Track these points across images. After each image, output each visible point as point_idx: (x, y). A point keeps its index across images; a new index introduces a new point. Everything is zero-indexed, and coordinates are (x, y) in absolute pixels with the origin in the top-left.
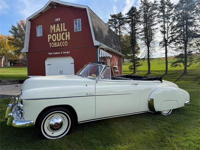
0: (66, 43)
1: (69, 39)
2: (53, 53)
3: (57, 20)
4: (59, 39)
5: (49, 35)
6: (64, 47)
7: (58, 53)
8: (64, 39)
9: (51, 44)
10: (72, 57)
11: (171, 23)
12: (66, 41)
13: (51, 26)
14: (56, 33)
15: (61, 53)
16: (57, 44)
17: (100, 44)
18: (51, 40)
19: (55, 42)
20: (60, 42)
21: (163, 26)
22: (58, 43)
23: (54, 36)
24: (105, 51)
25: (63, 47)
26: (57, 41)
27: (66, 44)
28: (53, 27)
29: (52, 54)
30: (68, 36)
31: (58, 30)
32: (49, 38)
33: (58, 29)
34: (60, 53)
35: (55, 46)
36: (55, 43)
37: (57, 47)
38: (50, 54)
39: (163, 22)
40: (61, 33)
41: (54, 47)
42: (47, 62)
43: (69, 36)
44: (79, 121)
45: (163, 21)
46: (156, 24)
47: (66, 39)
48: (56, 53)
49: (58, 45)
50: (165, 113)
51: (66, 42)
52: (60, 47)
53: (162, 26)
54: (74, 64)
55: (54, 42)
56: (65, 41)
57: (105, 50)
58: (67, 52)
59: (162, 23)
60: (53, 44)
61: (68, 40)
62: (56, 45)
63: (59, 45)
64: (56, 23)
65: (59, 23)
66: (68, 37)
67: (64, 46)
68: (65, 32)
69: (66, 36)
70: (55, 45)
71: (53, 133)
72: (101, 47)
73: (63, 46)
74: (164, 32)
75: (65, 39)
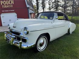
5: (1, 1)
10: (15, 13)
11: (52, 1)
14: (5, 0)
15: (10, 11)
25: (10, 8)
27: (12, 6)
32: (1, 3)
37: (6, 8)
38: (3, 11)
43: (13, 2)
44: (50, 40)
46: (46, 1)
48: (7, 11)
54: (17, 16)
55: (5, 5)
58: (13, 11)
69: (12, 2)
70: (6, 7)
71: (40, 48)
74: (49, 4)
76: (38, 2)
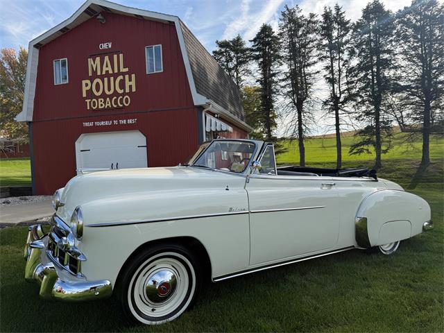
0: (127, 99)
1: (134, 90)
2: (94, 124)
3: (104, 46)
4: (109, 90)
5: (84, 82)
6: (122, 108)
7: (107, 123)
8: (121, 91)
9: (90, 102)
10: (140, 131)
11: (346, 61)
12: (127, 94)
13: (90, 61)
14: (102, 77)
15: (115, 122)
16: (105, 102)
17: (208, 101)
18: (90, 92)
19: (100, 97)
20: (111, 97)
21: (330, 68)
22: (108, 99)
23: (98, 84)
24: (217, 118)
25: (118, 108)
26: (104, 96)
27: (127, 102)
28: (94, 64)
29: (91, 124)
30: (131, 83)
31: (107, 69)
32: (85, 89)
33: (107, 66)
34: (113, 122)
35: (100, 107)
36: (99, 100)
37: (104, 109)
38: (86, 124)
39: (329, 59)
40: (115, 76)
41: (98, 110)
42: (80, 144)
43: (133, 83)
44: (214, 276)
45: (328, 57)
46: (315, 63)
47: (127, 91)
48: (102, 123)
49: (107, 105)
50: (386, 248)
51: (127, 96)
52: (113, 108)
53: (327, 68)
54: (146, 148)
55: (97, 98)
56: (123, 95)
57: (216, 116)
58: (130, 121)
59: (327, 62)
60: (94, 102)
61: (130, 94)
62: (102, 105)
63: (109, 105)
64: (102, 54)
65: (110, 53)
66: (131, 86)
67: (121, 106)
68: (123, 74)
69: (128, 83)
70: (100, 104)
71: (153, 310)
72: (210, 108)
73: (118, 106)
74: (332, 81)
75: (125, 90)
76: (269, 73)
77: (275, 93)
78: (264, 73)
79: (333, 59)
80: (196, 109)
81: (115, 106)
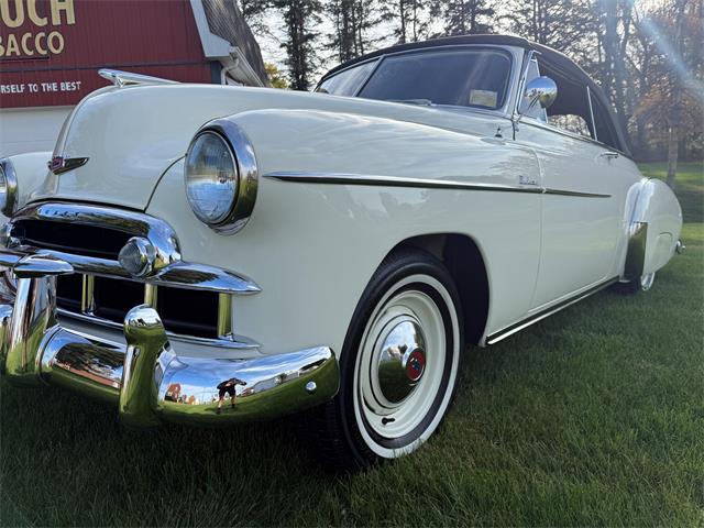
0: (56, 40)
1: (71, 20)
4: (13, 16)
6: (45, 58)
7: (13, 89)
8: (42, 22)
11: (425, 24)
12: (56, 28)
15: (33, 87)
16: (4, 45)
17: (234, 49)
20: (19, 32)
21: (400, 34)
22: (12, 37)
25: (37, 57)
27: (56, 45)
30: (64, 6)
34: (27, 88)
37: (2, 59)
39: (400, 18)
43: (68, 6)
45: (396, 16)
46: (377, 22)
47: (56, 21)
49: (10, 50)
51: (56, 34)
52: (24, 59)
53: (397, 31)
56: (49, 28)
58: (66, 86)
59: (397, 22)
61: (63, 28)
63: (16, 49)
66: (63, 13)
67: (44, 53)
69: (56, 6)
73: (37, 53)
75: (50, 20)
76: (302, 34)
77: (310, 70)
78: (293, 33)
79: (405, 19)
80: (207, 67)
81: (31, 53)
